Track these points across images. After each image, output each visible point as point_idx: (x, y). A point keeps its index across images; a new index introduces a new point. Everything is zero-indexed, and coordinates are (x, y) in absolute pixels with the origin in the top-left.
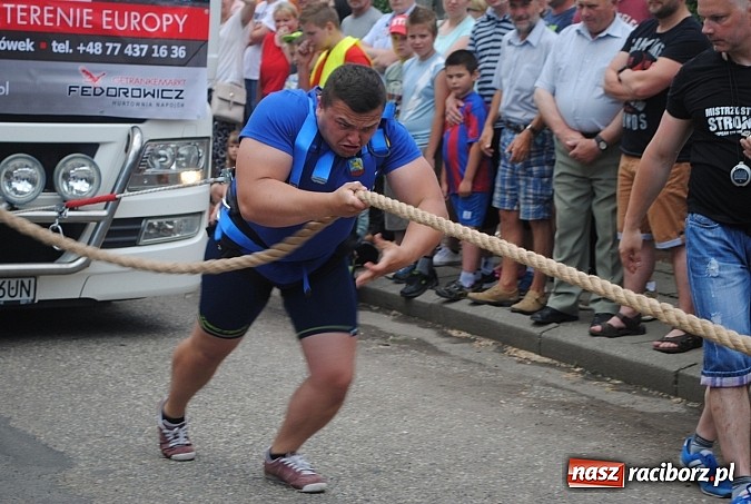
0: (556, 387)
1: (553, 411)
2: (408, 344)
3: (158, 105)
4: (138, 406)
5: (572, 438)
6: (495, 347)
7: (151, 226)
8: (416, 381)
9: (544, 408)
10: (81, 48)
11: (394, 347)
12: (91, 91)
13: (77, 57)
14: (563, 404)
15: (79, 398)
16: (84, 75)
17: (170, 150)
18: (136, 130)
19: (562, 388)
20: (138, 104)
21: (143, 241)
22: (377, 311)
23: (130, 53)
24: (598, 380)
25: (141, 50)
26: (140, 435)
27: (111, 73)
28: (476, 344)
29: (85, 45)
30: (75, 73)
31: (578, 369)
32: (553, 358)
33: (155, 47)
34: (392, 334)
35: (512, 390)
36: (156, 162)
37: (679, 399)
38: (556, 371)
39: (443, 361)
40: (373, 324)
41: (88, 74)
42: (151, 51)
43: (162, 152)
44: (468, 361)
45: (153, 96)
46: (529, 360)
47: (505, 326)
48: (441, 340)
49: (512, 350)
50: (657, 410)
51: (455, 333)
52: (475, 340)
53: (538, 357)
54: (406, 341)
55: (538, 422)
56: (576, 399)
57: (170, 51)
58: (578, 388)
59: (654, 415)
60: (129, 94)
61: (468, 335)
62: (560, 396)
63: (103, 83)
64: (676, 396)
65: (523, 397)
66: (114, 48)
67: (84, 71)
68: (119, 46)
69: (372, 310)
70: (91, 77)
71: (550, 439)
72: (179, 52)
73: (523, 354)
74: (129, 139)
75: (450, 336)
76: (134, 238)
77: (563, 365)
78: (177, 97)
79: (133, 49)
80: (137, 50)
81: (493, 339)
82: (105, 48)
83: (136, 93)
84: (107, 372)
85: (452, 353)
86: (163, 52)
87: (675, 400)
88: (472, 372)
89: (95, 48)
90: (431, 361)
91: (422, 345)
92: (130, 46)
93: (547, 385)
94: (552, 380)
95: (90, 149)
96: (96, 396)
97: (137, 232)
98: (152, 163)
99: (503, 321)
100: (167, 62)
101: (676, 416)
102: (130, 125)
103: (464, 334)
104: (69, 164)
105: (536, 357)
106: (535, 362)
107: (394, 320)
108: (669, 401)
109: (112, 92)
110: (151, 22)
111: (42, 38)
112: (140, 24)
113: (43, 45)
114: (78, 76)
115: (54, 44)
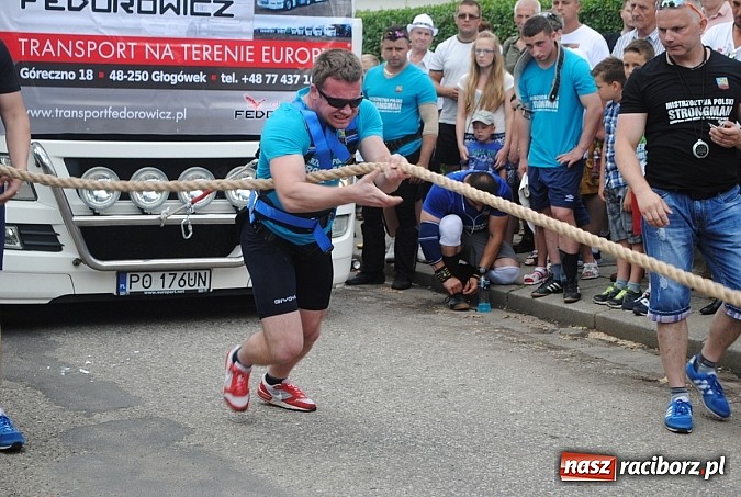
10: (245, 79)
12: (253, 115)
13: (241, 87)
16: (247, 101)
23: (285, 81)
25: (294, 79)
27: (270, 99)
29: (248, 77)
30: (240, 99)
33: (306, 76)
41: (251, 100)
42: (302, 79)
63: (262, 107)
66: (272, 78)
67: (247, 98)
68: (276, 76)
70: (254, 102)
79: (287, 78)
80: (291, 79)
82: (265, 79)
89: (256, 79)
92: (285, 76)
110: (303, 55)
111: (213, 71)
112: (293, 57)
113: (214, 77)
114: (242, 102)
115: (223, 76)
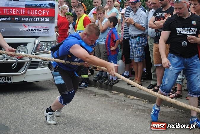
0: (140, 105)
1: (139, 112)
2: (101, 95)
3: (42, 33)
4: (28, 114)
5: (143, 119)
6: (124, 95)
7: (41, 63)
8: (103, 105)
9: (136, 111)
10: (23, 19)
11: (97, 96)
12: (25, 30)
13: (21, 22)
14: (142, 110)
15: (12, 112)
17: (46, 44)
18: (37, 39)
19: (142, 106)
20: (37, 33)
21: (39, 67)
22: (93, 87)
23: (35, 20)
24: (151, 103)
25: (38, 19)
26: (28, 121)
27: (30, 25)
28: (119, 94)
30: (21, 25)
31: (146, 101)
32: (139, 98)
33: (41, 19)
34: (97, 93)
35: (128, 107)
36: (42, 47)
37: (172, 108)
38: (140, 101)
39: (110, 99)
40: (92, 90)
41: (24, 26)
42: (40, 20)
43: (44, 45)
44: (117, 99)
45: (41, 31)
46: (133, 98)
47: (127, 90)
48: (110, 94)
49: (129, 96)
50: (167, 111)
51: (114, 92)
52: (119, 93)
53: (136, 98)
54: (101, 94)
55: (134, 115)
56: (145, 108)
57: (45, 20)
58: (146, 106)
59: (165, 112)
60: (35, 31)
61: (117, 92)
62: (141, 108)
63: (28, 28)
64: (172, 107)
65: (131, 108)
66: (31, 19)
67: (23, 25)
69: (92, 87)
70: (25, 26)
71: (138, 119)
72: (47, 20)
73: (132, 97)
74: (35, 41)
75: (113, 93)
76: (37, 66)
77: (142, 100)
78: (47, 31)
79: (36, 19)
81: (124, 93)
82: (29, 19)
83: (37, 30)
84: (21, 105)
85: (113, 97)
86: (43, 20)
87: (171, 108)
88: (118, 102)
89: (26, 19)
90: (107, 100)
91: (105, 95)
92: (35, 18)
93: (138, 105)
94: (139, 104)
95: (25, 44)
96: (17, 111)
97: (38, 65)
98: (41, 48)
99: (126, 88)
100: (44, 22)
101: (171, 112)
102: (35, 38)
103: (116, 92)
104: (20, 48)
105: (135, 98)
106: (135, 99)
107: (98, 89)
108: (170, 108)
109: (31, 30)
110: (40, 12)
111: (13, 17)
112: (37, 13)
113: (13, 19)
114: (22, 26)
115: (16, 18)
